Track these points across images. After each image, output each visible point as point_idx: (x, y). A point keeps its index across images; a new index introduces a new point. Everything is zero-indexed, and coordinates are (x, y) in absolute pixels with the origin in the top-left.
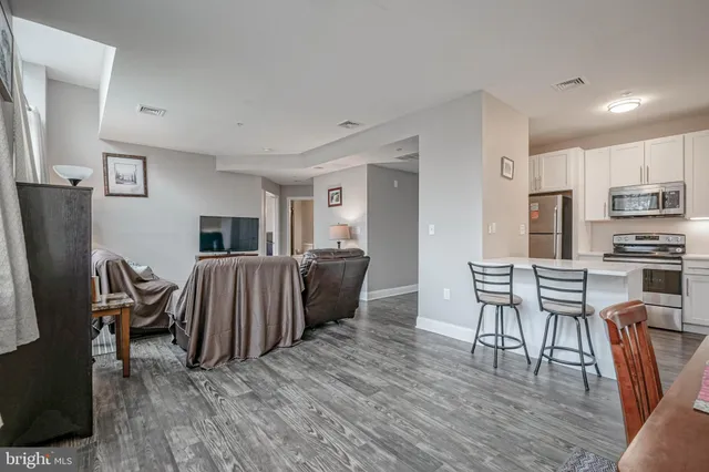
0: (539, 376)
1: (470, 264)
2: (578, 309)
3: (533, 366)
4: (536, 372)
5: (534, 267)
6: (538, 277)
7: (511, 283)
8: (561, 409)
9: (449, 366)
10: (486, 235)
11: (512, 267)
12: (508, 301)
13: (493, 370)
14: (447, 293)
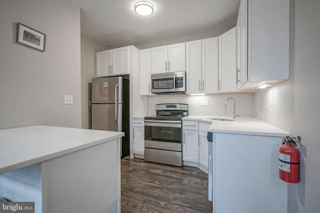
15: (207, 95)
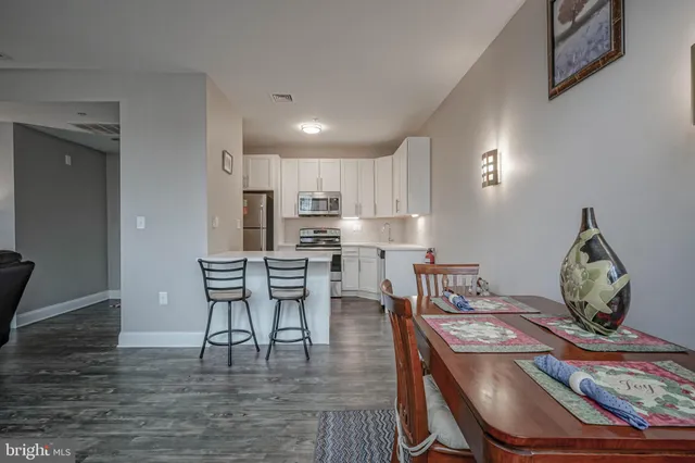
0: (270, 360)
1: (201, 262)
2: (299, 293)
3: (264, 353)
4: (267, 358)
5: (266, 259)
6: (268, 268)
7: (244, 278)
8: (296, 383)
9: (179, 381)
10: (212, 228)
11: (245, 261)
12: (241, 295)
13: (227, 369)
14: (163, 297)
15: (361, 219)
